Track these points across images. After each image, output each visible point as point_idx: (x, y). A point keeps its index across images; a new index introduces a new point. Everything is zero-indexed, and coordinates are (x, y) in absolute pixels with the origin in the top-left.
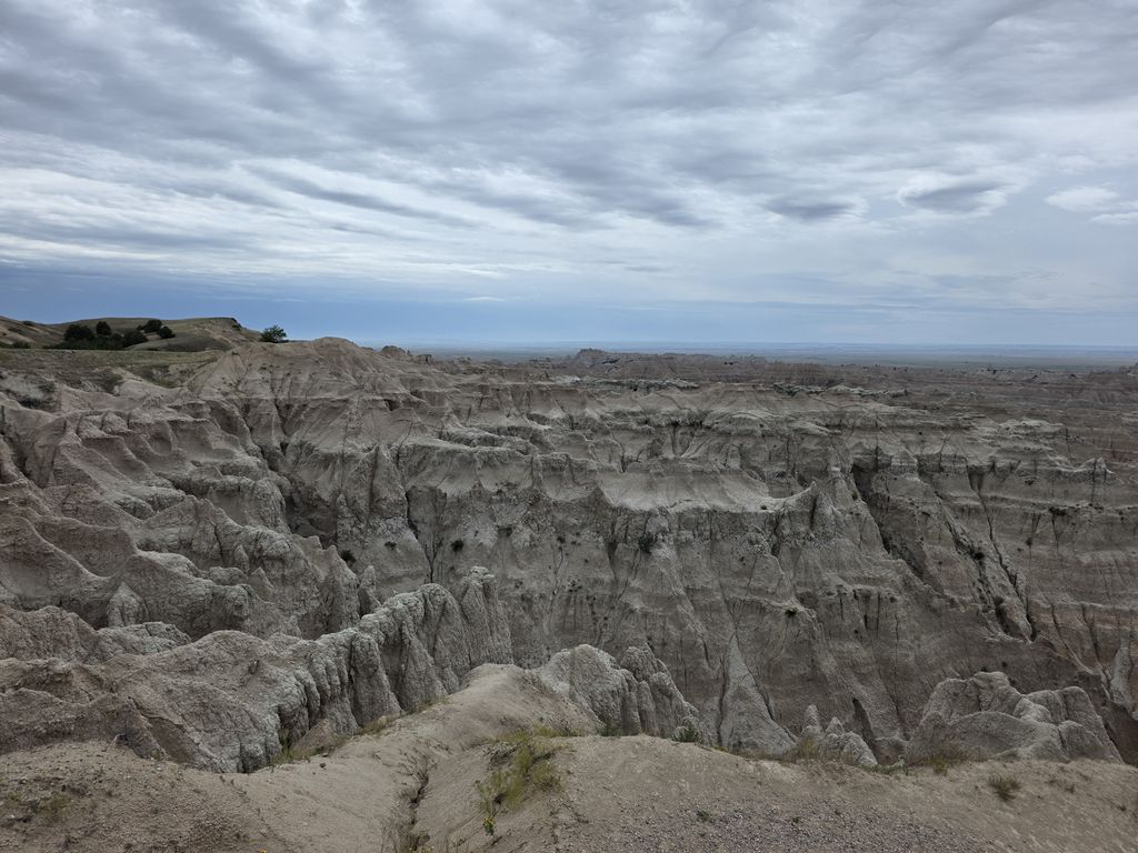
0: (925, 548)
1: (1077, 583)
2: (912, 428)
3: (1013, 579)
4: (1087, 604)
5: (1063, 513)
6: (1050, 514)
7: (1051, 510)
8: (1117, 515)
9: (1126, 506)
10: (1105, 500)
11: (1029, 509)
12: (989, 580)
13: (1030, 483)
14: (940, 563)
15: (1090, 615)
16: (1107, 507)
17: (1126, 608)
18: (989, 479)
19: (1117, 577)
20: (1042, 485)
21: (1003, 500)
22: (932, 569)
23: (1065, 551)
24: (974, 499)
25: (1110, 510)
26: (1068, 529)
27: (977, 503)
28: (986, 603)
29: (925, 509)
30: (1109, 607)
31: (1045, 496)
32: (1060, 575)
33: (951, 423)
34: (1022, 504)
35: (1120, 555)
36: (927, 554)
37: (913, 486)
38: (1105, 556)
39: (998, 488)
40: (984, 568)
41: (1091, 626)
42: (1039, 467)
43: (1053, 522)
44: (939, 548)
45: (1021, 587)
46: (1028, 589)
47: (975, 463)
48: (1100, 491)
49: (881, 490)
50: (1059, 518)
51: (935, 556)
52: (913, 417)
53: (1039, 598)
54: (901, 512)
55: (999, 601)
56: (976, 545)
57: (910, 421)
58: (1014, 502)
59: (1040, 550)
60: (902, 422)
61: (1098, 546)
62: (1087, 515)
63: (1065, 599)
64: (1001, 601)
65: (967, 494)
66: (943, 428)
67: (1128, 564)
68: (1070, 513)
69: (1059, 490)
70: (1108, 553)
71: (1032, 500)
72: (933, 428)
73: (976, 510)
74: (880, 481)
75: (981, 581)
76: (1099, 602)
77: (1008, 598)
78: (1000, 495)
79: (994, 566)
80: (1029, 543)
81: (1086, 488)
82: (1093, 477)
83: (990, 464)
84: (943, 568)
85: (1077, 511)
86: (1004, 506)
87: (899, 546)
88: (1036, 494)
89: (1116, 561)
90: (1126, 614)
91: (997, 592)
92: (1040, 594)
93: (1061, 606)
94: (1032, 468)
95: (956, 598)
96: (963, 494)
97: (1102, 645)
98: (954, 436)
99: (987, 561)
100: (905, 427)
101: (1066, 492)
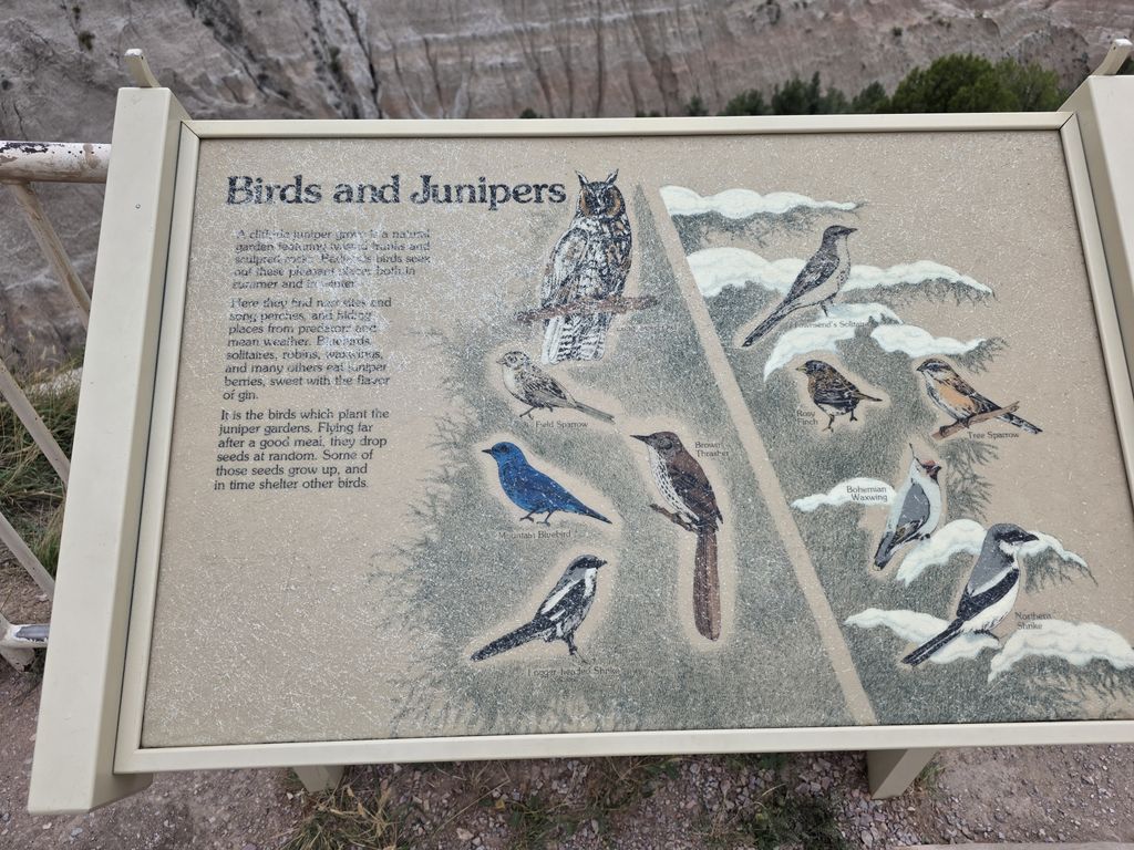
1: (419, 12)
3: (352, 18)
4: (429, 36)
12: (325, 25)
14: (259, 13)
15: (433, 50)
17: (468, 34)
22: (249, 23)
28: (321, 58)
30: (453, 35)
36: (241, 3)
40: (319, 10)
45: (362, 29)
46: (369, 30)
51: (251, 3)
53: (381, 42)
55: (335, 52)
63: (411, 35)
64: (338, 51)
75: (315, 29)
76: (442, 31)
77: (344, 47)
84: (263, 20)
90: (467, 41)
91: (333, 40)
92: (382, 34)
93: (403, 45)
95: (282, 59)
97: (443, 85)
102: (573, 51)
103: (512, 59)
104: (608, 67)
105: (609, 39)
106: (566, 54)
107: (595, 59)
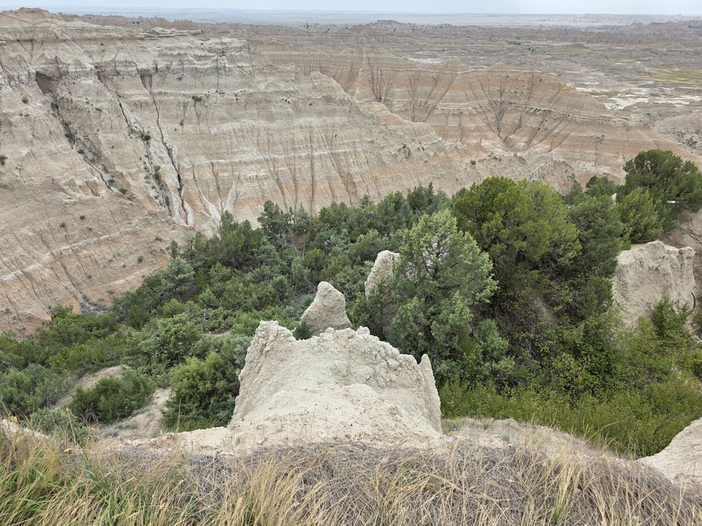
0: (100, 137)
1: (209, 148)
2: (95, 39)
3: (169, 151)
4: (214, 161)
5: (200, 100)
6: (193, 101)
7: (193, 98)
8: (235, 98)
9: (239, 90)
10: (226, 87)
11: (181, 99)
12: (152, 154)
13: (180, 79)
14: (113, 147)
15: (216, 168)
16: (227, 91)
17: (237, 160)
18: (156, 78)
19: (234, 140)
20: (188, 80)
21: (166, 93)
22: (106, 152)
23: (203, 126)
24: (145, 95)
25: (229, 95)
26: (203, 111)
27: (147, 98)
28: (148, 171)
29: (98, 106)
30: (228, 161)
31: (190, 88)
32: (200, 144)
33: (126, 34)
34: (176, 95)
35: (237, 125)
36: (102, 142)
37: (87, 88)
38: (227, 127)
39: (162, 84)
40: (149, 146)
41: (216, 176)
42: (184, 66)
43: (195, 106)
44: (112, 136)
45: (175, 157)
46: (179, 157)
47: (143, 66)
48: (223, 81)
49: (65, 94)
50: (198, 103)
51: (108, 142)
52: (97, 30)
53: (185, 163)
54: (81, 110)
55: (157, 169)
56: (146, 130)
57: (94, 34)
58: (171, 94)
59: (188, 128)
60: (87, 35)
61: (223, 120)
62: (214, 99)
63: (204, 161)
64: (159, 168)
65: (140, 92)
66: (120, 39)
67: (241, 130)
68: (205, 99)
69: (198, 83)
70: (229, 124)
71: (183, 92)
72: (112, 39)
73: (147, 103)
74: (63, 87)
75: (146, 156)
76: (222, 159)
77: (163, 166)
78: (163, 90)
79: (156, 144)
80: (182, 124)
81: (213, 79)
82: (217, 70)
83: (154, 66)
84: (115, 151)
85: (208, 96)
86: (165, 98)
87: (82, 138)
88: (185, 87)
89: (234, 130)
90: (236, 164)
91: (156, 162)
92: (186, 159)
93: (198, 166)
94: (180, 67)
95: (124, 172)
96: (137, 92)
97: (221, 187)
98: (128, 45)
99: (152, 141)
100: (90, 39)
101: (202, 83)
102: (297, 170)
103: (262, 173)
104: (317, 179)
105: (317, 165)
106: (293, 172)
107: (310, 175)
